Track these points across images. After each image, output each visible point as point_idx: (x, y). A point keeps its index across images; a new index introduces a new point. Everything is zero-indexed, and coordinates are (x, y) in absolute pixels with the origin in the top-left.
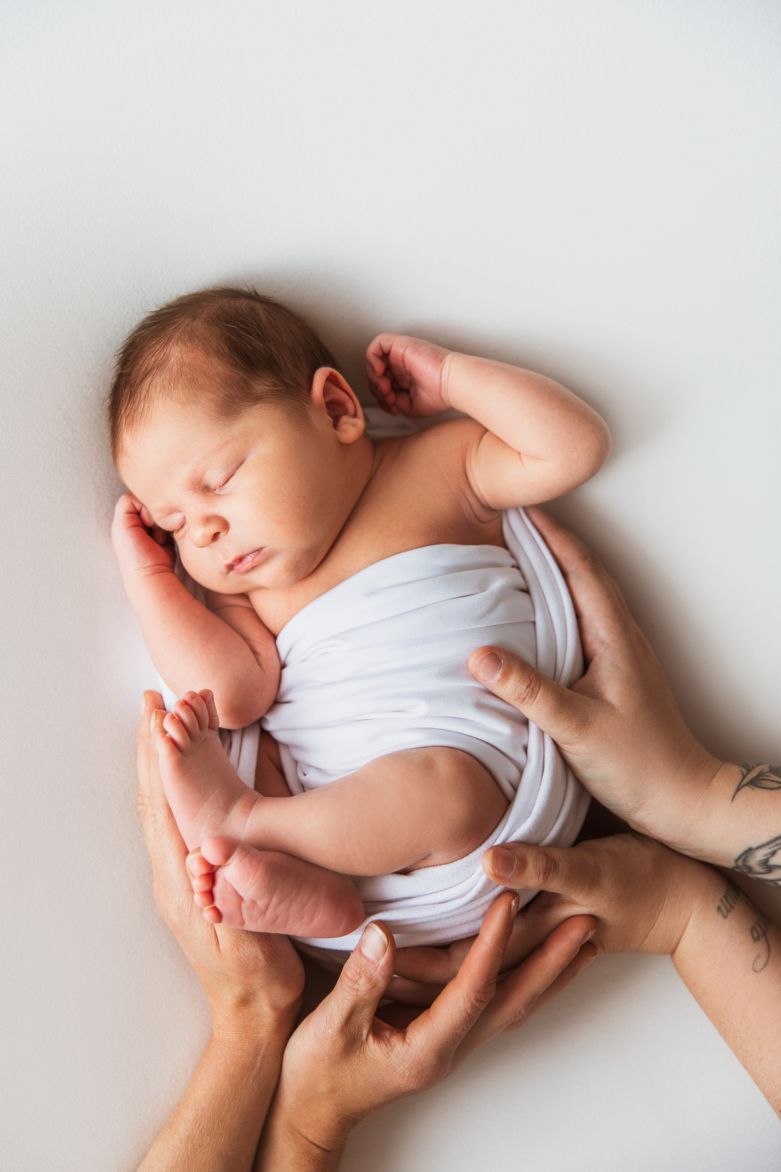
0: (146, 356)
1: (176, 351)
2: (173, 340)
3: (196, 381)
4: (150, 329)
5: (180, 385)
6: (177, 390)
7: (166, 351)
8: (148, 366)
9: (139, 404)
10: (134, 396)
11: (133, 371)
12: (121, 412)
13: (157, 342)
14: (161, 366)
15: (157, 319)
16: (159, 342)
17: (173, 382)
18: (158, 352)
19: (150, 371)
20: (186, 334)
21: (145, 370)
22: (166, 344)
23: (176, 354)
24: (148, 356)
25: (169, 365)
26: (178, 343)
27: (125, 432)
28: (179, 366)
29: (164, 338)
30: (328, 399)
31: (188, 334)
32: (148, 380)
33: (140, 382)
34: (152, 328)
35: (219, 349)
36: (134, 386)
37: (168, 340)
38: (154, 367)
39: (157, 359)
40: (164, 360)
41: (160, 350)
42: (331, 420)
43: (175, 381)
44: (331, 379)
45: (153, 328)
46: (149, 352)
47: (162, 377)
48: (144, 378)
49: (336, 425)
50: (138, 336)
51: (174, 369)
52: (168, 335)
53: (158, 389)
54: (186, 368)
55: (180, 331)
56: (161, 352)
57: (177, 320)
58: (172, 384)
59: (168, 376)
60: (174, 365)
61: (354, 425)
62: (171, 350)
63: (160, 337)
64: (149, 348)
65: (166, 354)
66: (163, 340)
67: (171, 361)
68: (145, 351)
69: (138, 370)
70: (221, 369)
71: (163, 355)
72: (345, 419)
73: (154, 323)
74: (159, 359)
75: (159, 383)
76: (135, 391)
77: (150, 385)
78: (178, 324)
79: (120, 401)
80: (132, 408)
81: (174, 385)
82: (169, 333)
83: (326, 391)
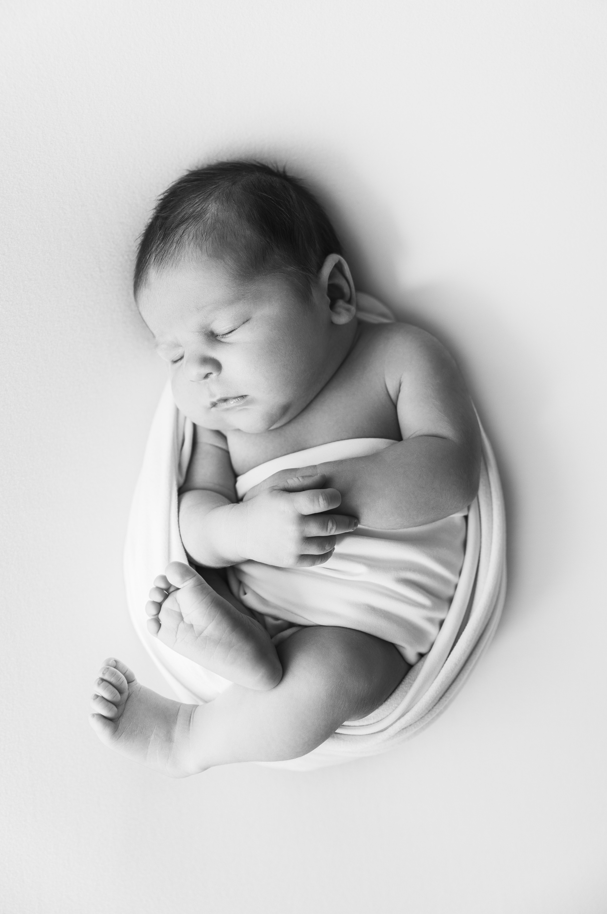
0: (185, 206)
1: (213, 208)
2: (212, 198)
3: (225, 238)
4: (193, 184)
5: (210, 239)
6: (207, 242)
7: (204, 206)
8: (185, 214)
9: (171, 246)
10: (168, 237)
11: (170, 216)
12: (152, 249)
13: (197, 196)
14: (198, 218)
15: (200, 177)
16: (199, 196)
17: (206, 233)
18: (197, 205)
19: (187, 219)
20: (224, 195)
21: (182, 217)
22: (205, 200)
23: (213, 210)
24: (187, 206)
25: (204, 219)
26: (216, 201)
27: (152, 267)
28: (213, 221)
29: (203, 194)
30: (331, 282)
31: (227, 195)
32: (183, 227)
33: (175, 227)
34: (193, 183)
35: (251, 214)
36: (169, 229)
37: (208, 196)
38: (190, 217)
39: (195, 210)
40: (201, 213)
41: (198, 204)
42: (329, 301)
43: (208, 233)
44: (338, 267)
45: (195, 183)
46: (188, 203)
47: (196, 227)
48: (179, 224)
49: (332, 306)
50: (180, 188)
51: (208, 223)
52: (208, 192)
53: (191, 237)
54: (219, 224)
55: (220, 191)
56: (200, 205)
57: (217, 181)
58: (204, 236)
59: (201, 228)
60: (209, 220)
61: (348, 310)
62: (208, 206)
63: (201, 192)
64: (189, 199)
65: (204, 208)
66: (203, 195)
67: (207, 215)
68: (184, 201)
69: (175, 216)
70: (248, 232)
71: (200, 208)
72: (341, 303)
73: (197, 179)
74: (196, 211)
75: (192, 232)
76: (169, 234)
77: (183, 232)
78: (218, 185)
79: (152, 239)
80: (163, 247)
81: (206, 236)
82: (210, 191)
83: (332, 276)
